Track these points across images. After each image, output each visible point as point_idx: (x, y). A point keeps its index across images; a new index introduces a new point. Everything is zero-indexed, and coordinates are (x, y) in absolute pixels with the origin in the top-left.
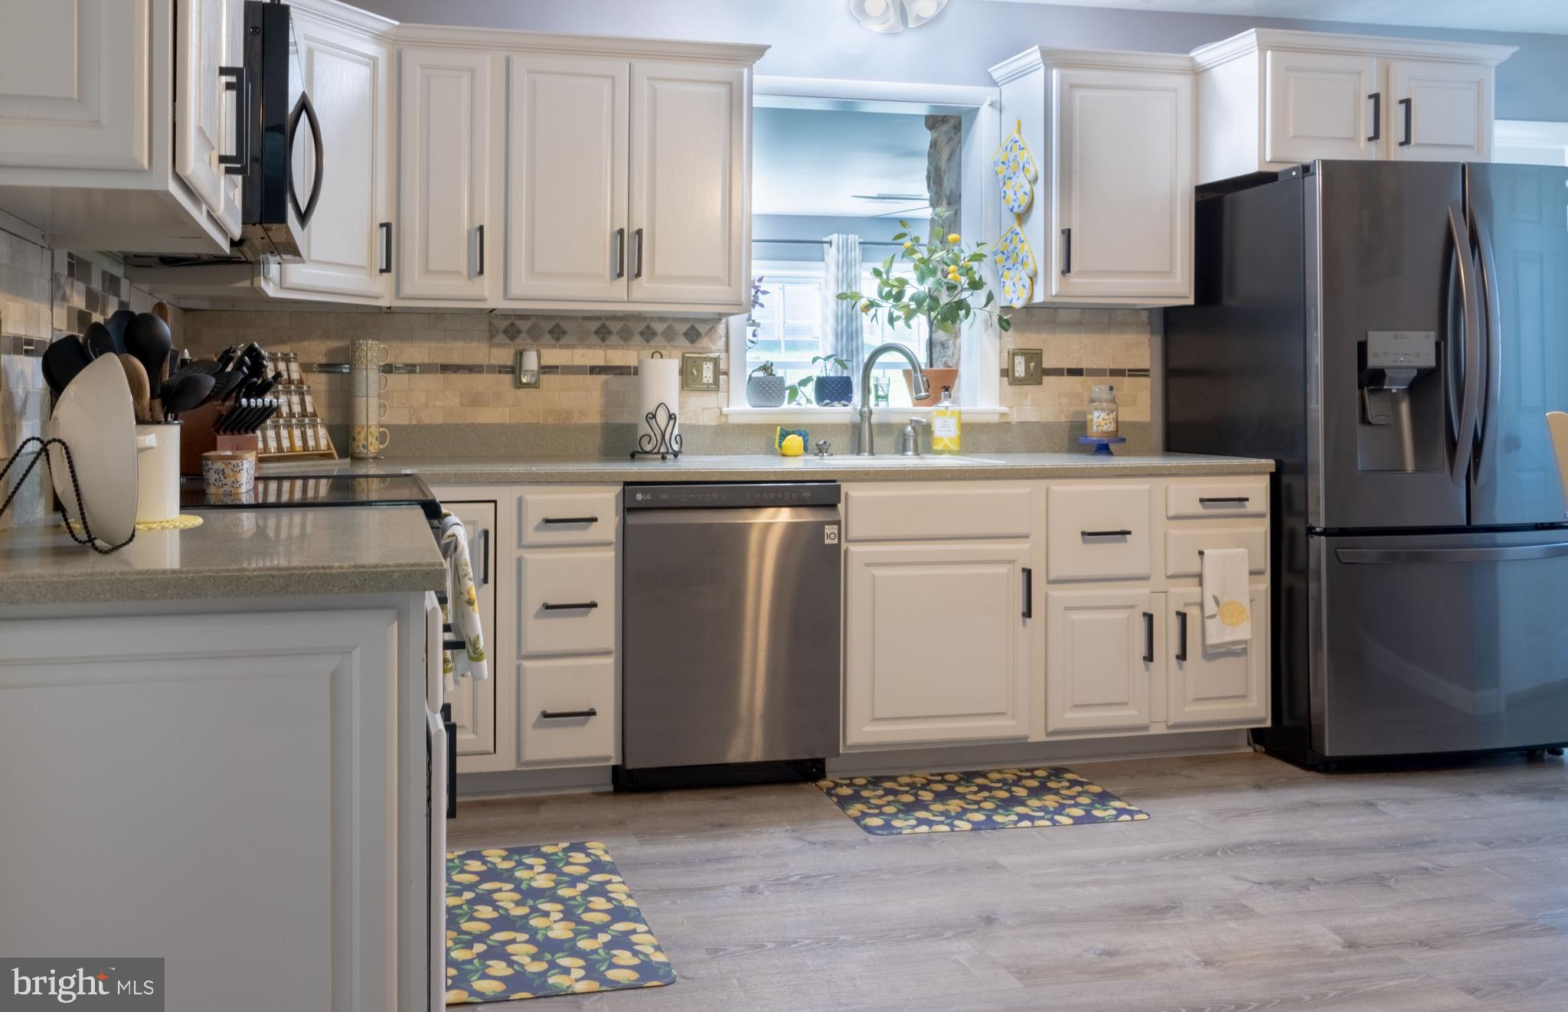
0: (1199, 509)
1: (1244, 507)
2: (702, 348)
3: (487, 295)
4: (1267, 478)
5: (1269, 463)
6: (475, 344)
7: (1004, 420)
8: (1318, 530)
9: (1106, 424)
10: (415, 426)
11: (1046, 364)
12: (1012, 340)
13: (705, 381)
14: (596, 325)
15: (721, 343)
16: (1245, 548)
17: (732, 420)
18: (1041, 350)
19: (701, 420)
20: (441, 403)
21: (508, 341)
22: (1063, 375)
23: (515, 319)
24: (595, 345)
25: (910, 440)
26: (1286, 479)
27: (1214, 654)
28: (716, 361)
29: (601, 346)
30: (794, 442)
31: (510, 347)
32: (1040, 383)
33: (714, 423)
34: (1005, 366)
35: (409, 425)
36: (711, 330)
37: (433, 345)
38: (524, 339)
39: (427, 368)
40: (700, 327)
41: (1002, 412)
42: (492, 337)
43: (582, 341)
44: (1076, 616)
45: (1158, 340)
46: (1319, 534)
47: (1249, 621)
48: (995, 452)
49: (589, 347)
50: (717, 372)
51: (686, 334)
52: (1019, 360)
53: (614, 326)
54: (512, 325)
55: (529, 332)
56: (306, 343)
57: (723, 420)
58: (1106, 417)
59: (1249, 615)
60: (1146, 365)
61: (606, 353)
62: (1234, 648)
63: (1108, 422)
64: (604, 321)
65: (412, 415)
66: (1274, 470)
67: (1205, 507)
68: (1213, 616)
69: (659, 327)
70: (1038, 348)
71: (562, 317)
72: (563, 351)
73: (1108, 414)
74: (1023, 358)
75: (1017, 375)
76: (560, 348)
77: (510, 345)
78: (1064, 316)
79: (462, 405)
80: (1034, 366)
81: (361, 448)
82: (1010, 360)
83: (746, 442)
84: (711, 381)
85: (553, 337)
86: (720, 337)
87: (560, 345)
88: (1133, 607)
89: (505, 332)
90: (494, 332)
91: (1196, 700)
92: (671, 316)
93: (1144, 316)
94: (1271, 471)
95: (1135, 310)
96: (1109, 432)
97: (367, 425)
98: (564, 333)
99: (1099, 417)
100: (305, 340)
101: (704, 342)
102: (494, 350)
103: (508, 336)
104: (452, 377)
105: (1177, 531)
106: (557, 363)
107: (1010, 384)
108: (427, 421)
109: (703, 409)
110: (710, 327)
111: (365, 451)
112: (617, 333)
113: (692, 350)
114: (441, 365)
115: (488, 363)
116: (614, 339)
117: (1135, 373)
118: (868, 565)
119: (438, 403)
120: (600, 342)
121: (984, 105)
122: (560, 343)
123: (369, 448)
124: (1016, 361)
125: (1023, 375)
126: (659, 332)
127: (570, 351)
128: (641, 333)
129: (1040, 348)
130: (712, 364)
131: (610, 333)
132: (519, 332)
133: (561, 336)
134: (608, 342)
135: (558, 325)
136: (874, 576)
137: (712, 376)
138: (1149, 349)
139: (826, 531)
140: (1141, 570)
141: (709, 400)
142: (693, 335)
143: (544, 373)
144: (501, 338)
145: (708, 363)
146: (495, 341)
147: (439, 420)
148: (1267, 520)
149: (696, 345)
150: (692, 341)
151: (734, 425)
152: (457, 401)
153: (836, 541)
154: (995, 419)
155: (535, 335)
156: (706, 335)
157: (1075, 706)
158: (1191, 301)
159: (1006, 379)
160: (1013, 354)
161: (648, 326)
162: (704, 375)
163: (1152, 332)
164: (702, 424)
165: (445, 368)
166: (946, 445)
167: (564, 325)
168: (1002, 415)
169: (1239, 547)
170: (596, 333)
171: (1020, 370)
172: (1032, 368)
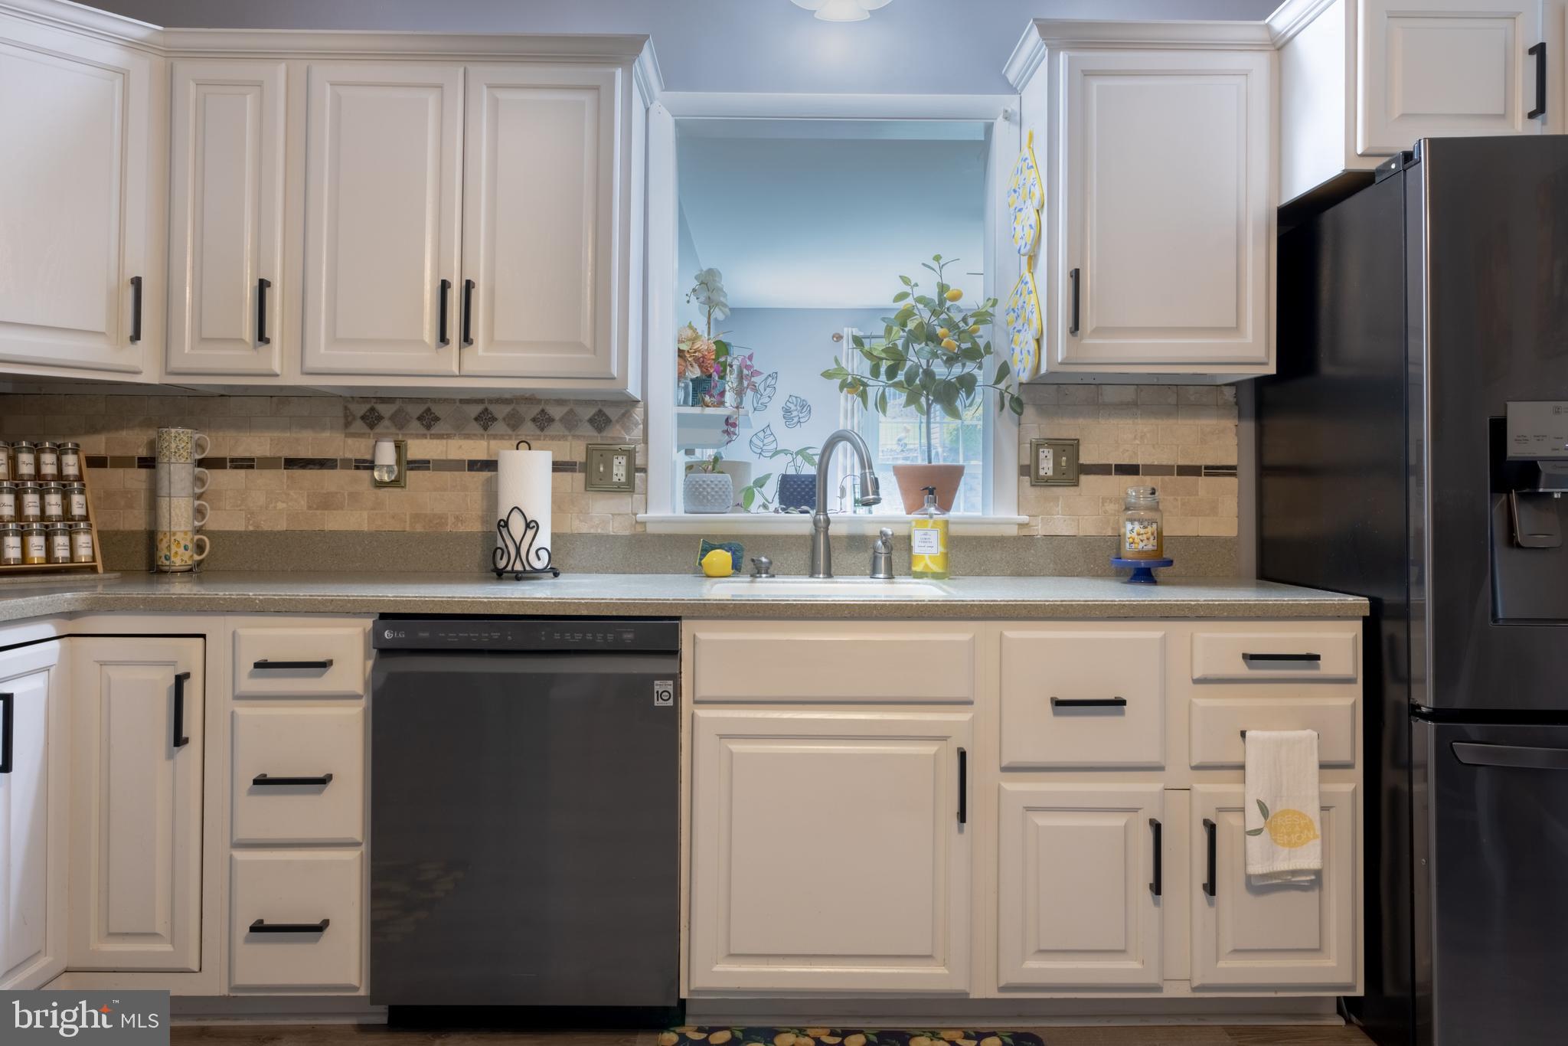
0: (1241, 669)
1: (1317, 668)
2: (613, 438)
3: (277, 369)
4: (1358, 626)
5: (1360, 603)
6: (326, 434)
7: (1025, 532)
8: (1424, 710)
9: (1142, 541)
10: (251, 532)
11: (1085, 459)
12: (1036, 427)
13: (615, 479)
14: (476, 409)
15: (637, 433)
16: (1314, 730)
17: (651, 529)
18: (1078, 440)
19: (611, 529)
20: (284, 505)
21: (367, 430)
22: (1111, 474)
23: (376, 403)
24: (475, 435)
25: (881, 558)
26: (1388, 627)
27: (1263, 886)
28: (630, 455)
29: (483, 435)
30: (720, 558)
31: (369, 437)
32: (1076, 484)
33: (627, 533)
34: (1027, 462)
35: (245, 531)
36: (624, 415)
37: (276, 434)
38: (387, 428)
39: (268, 463)
40: (610, 412)
41: (1020, 521)
42: (347, 425)
43: (460, 430)
44: (1043, 820)
45: (1249, 427)
46: (1426, 717)
47: (1318, 842)
48: (1012, 575)
49: (468, 436)
50: (633, 469)
51: (591, 421)
52: (1046, 453)
53: (500, 411)
54: (372, 410)
55: (392, 418)
56: (124, 433)
57: (639, 529)
58: (1142, 531)
59: (1318, 832)
60: (1232, 461)
61: (489, 444)
62: (1293, 879)
63: (1144, 537)
64: (486, 405)
65: (249, 519)
66: (1368, 614)
67: (1250, 667)
68: (1257, 832)
69: (556, 412)
70: (1073, 437)
71: (434, 401)
72: (435, 442)
73: (1145, 527)
74: (1051, 451)
75: (1042, 473)
76: (431, 438)
77: (369, 434)
78: (1110, 394)
79: (310, 508)
80: (1067, 461)
81: (163, 559)
82: (1033, 453)
83: (669, 558)
84: (623, 479)
85: (423, 424)
86: (637, 424)
87: (431, 435)
88: (1135, 810)
89: (363, 418)
90: (350, 419)
91: (1236, 951)
92: (572, 398)
93: (1229, 393)
94: (1362, 614)
95: (1214, 387)
96: (1146, 552)
97: (170, 532)
98: (437, 419)
99: (1132, 530)
100: (122, 428)
101: (615, 431)
102: (350, 441)
103: (366, 423)
104: (298, 473)
105: (1207, 700)
106: (427, 457)
107: (1032, 485)
108: (266, 527)
109: (613, 515)
110: (623, 411)
111: (168, 563)
112: (504, 419)
113: (599, 442)
114: (285, 459)
115: (342, 457)
116: (500, 427)
117: (1214, 471)
118: (722, 737)
119: (280, 505)
120: (482, 431)
121: (998, 120)
122: (433, 432)
123: (173, 559)
124: (1042, 456)
125: (1050, 473)
126: (557, 418)
127: (444, 441)
128: (534, 420)
129: (1078, 437)
130: (625, 458)
131: (494, 419)
132: (380, 418)
133: (432, 423)
134: (491, 431)
135: (429, 410)
136: (731, 753)
137: (624, 473)
138: (1236, 438)
139: (656, 688)
140: (1151, 756)
141: (622, 504)
142: (600, 421)
143: (412, 469)
144: (359, 426)
145: (620, 458)
146: (352, 430)
147: (282, 526)
148: (1358, 689)
149: (604, 434)
150: (600, 430)
151: (654, 535)
152: (303, 503)
153: (670, 703)
154: (1013, 531)
155: (399, 421)
156: (617, 421)
157: (1041, 951)
158: (1271, 369)
159: (1027, 478)
160: (1037, 446)
161: (543, 411)
162: (615, 472)
163: (1240, 416)
164: (612, 534)
165: (291, 463)
166: (926, 566)
167: (437, 410)
168: (1021, 525)
169: (1305, 729)
170: (476, 419)
171: (1047, 467)
172: (1063, 464)
